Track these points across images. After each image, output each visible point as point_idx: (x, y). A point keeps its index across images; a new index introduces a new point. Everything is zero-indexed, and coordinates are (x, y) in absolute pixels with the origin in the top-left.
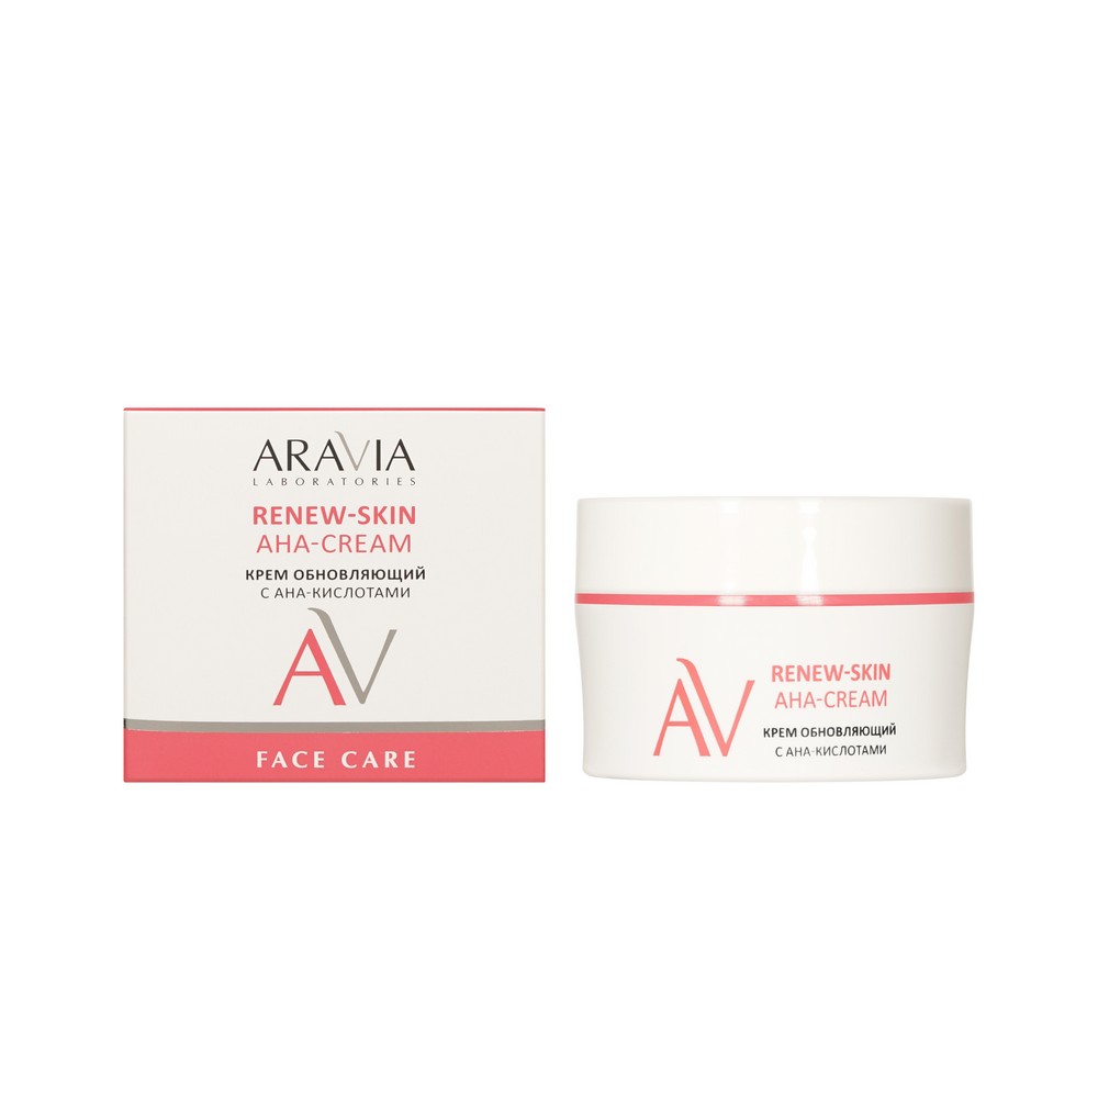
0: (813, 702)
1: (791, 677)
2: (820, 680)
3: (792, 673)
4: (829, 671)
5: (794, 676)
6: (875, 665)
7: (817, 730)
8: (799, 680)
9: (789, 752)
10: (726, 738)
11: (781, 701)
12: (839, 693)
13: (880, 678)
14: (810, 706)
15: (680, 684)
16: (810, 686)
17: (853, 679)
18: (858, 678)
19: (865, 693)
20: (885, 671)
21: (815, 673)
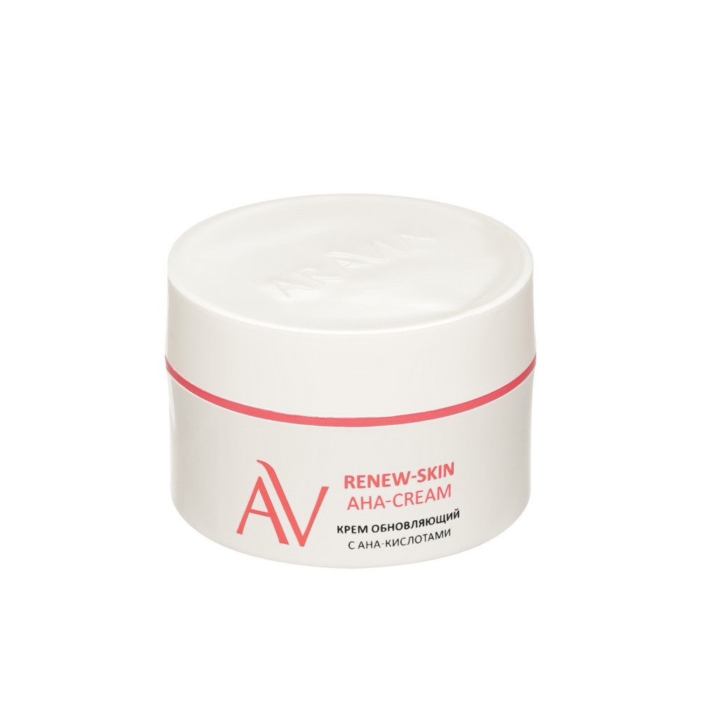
0: (382, 504)
1: (362, 484)
2: (389, 485)
3: (363, 481)
4: (397, 477)
5: (365, 484)
6: (440, 467)
7: (386, 527)
8: (369, 486)
9: (361, 545)
10: (303, 531)
11: (353, 503)
12: (406, 494)
13: (445, 475)
14: (380, 507)
15: (260, 480)
16: (381, 491)
17: (419, 481)
18: (423, 480)
19: (430, 490)
20: (450, 469)
21: (384, 480)
